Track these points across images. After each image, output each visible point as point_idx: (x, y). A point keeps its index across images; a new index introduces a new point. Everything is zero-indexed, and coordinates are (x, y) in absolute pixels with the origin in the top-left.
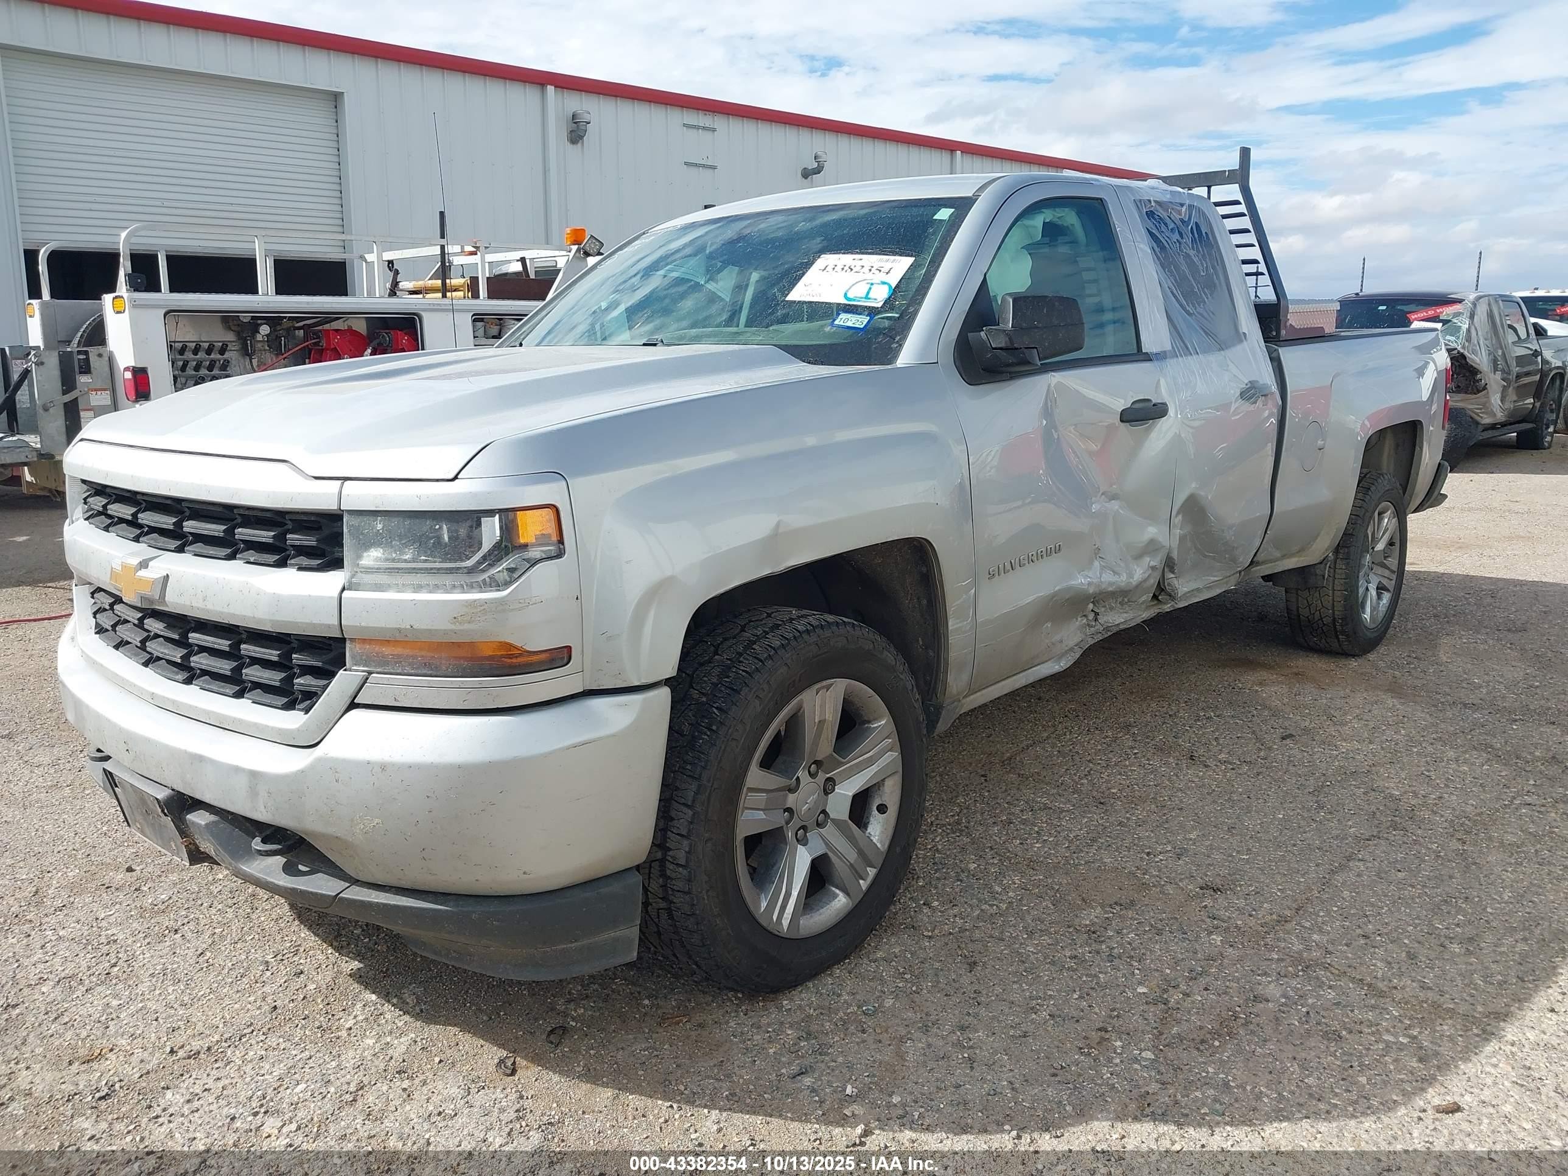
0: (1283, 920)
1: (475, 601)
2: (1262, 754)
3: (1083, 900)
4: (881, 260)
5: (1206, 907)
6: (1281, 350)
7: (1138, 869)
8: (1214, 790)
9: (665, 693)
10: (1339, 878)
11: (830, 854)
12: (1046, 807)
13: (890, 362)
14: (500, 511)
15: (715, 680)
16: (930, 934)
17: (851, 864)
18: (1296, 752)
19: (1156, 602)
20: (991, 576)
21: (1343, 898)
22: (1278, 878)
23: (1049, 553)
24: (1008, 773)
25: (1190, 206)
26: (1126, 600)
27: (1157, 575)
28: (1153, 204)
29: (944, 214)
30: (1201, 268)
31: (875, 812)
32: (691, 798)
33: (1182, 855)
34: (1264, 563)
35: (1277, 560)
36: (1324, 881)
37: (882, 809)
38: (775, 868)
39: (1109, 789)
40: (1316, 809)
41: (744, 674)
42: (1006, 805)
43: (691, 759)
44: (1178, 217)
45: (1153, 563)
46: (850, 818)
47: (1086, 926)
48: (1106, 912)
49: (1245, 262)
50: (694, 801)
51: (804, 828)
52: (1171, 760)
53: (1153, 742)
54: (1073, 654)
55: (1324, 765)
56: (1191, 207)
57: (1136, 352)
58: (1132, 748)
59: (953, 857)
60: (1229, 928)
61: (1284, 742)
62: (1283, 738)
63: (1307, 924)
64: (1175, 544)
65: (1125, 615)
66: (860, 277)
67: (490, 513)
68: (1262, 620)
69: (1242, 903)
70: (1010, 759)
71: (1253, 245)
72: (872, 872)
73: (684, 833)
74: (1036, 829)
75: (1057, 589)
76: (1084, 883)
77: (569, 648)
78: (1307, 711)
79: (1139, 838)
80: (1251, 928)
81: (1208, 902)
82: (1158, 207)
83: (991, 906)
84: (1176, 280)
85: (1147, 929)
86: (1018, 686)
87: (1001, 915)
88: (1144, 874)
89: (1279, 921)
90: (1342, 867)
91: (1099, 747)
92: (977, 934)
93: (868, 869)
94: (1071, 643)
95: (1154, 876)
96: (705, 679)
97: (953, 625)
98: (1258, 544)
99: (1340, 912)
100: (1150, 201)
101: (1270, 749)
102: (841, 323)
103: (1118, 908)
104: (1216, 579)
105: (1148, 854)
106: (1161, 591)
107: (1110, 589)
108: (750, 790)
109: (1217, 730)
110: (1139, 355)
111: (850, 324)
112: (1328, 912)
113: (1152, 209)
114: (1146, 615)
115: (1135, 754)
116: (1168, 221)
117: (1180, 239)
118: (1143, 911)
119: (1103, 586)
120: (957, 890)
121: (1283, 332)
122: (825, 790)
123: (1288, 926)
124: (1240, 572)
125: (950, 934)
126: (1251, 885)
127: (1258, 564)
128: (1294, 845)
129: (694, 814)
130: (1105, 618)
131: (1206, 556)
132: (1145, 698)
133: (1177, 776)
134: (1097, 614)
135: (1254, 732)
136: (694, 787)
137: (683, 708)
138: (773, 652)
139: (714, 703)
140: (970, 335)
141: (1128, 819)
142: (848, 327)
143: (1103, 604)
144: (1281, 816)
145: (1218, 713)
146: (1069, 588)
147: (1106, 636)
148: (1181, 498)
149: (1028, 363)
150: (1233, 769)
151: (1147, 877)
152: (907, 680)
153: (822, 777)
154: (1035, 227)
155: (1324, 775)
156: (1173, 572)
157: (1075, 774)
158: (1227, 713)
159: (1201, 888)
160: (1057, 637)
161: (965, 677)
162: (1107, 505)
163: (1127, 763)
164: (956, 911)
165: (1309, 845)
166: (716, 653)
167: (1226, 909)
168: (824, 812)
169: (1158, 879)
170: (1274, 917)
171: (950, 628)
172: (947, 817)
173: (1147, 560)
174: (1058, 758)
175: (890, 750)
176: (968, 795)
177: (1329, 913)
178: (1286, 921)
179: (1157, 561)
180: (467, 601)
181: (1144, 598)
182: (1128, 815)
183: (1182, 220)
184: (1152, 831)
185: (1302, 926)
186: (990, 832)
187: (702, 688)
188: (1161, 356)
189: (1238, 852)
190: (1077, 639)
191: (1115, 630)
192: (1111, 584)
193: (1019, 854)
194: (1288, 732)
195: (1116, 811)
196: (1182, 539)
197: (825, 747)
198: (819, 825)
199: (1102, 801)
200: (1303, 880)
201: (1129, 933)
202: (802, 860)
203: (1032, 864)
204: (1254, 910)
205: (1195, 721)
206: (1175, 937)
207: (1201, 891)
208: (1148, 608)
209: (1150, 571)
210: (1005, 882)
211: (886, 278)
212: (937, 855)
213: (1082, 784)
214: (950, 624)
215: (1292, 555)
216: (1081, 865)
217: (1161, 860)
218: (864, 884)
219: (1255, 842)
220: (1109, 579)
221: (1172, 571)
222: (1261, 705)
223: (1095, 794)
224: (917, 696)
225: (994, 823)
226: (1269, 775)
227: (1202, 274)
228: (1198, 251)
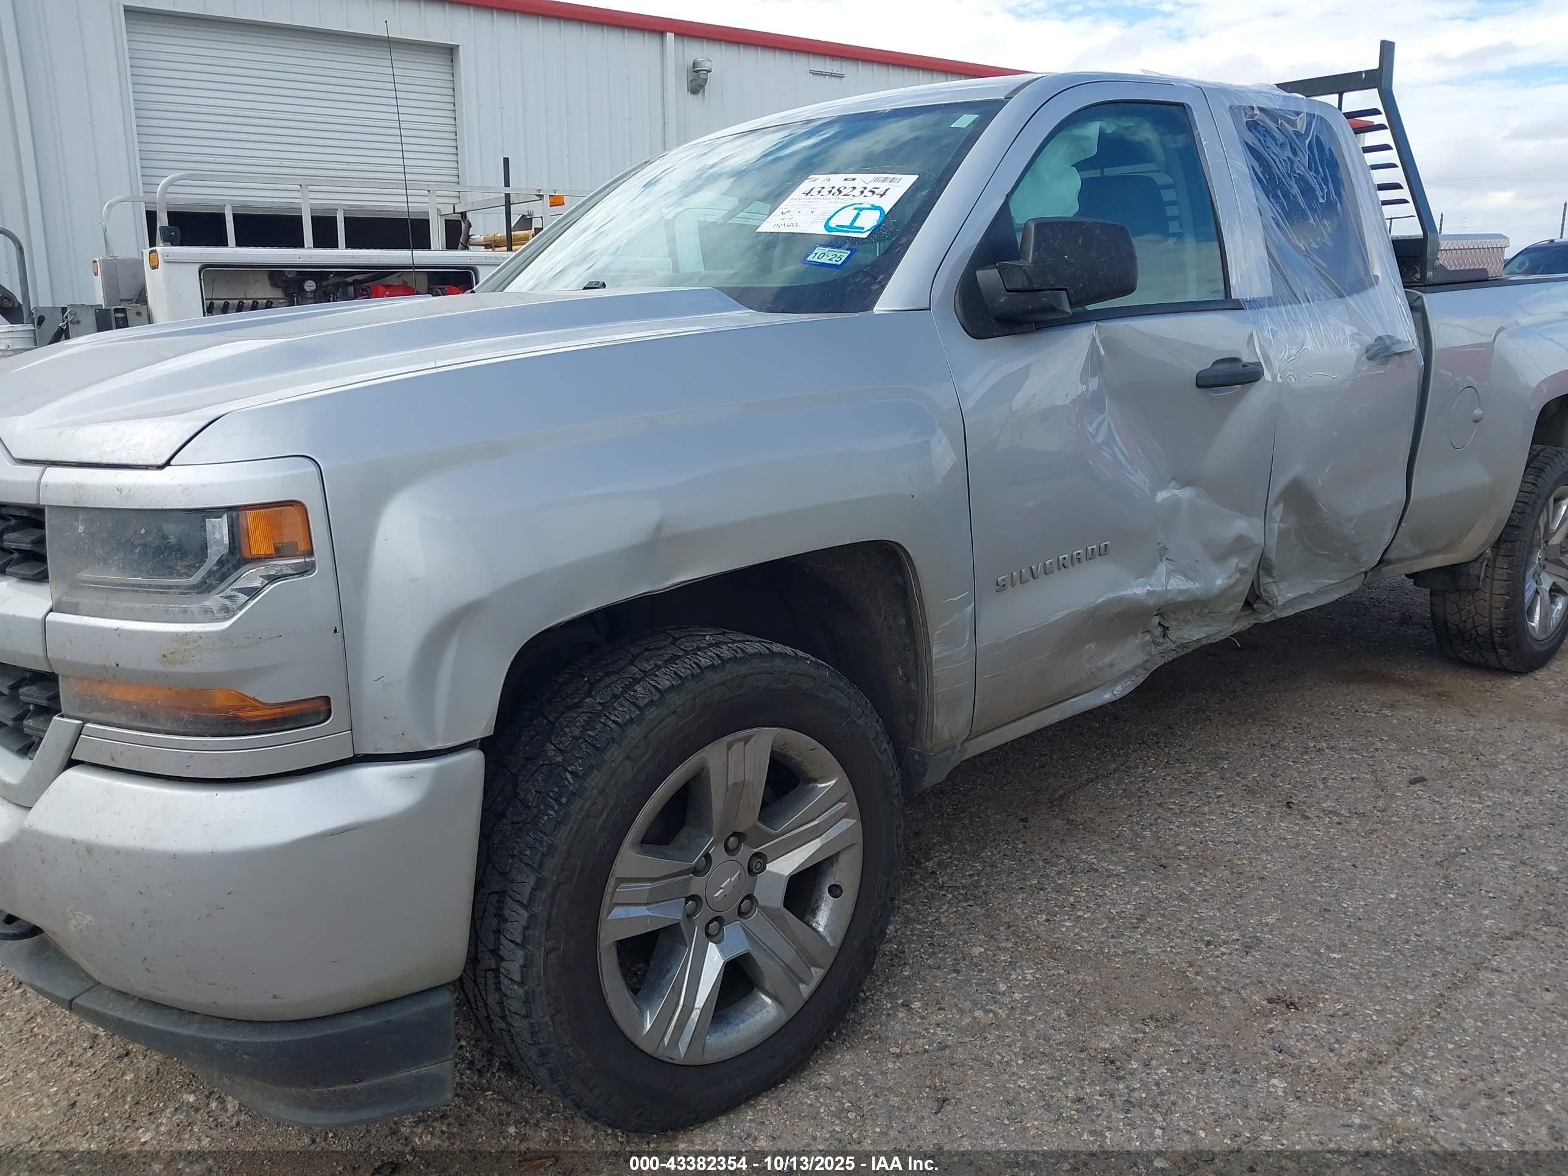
0: (1376, 1060)
1: (187, 634)
2: (1380, 803)
3: (1110, 1010)
4: (876, 180)
5: (1271, 1031)
6: (1426, 298)
7: (1191, 966)
8: (1310, 853)
9: (475, 758)
10: (1461, 998)
11: (755, 954)
12: (1092, 870)
13: (869, 306)
14: (229, 509)
15: (577, 733)
16: (898, 1051)
17: (786, 965)
18: (1424, 802)
19: (1249, 612)
20: (1001, 587)
21: (1464, 1030)
22: (1378, 991)
23: (1090, 556)
24: (1056, 817)
25: (1309, 115)
26: (1206, 611)
27: (1248, 580)
28: (1257, 112)
29: (965, 121)
30: (1319, 193)
31: (827, 895)
32: (527, 896)
33: (1252, 948)
34: (1400, 560)
35: (1415, 558)
36: (1440, 1000)
37: (835, 891)
38: (668, 976)
39: (1176, 845)
40: (1442, 888)
41: (613, 726)
42: (1041, 863)
43: (532, 842)
44: (1291, 129)
45: (1242, 566)
46: (785, 905)
47: (1105, 1050)
48: (1137, 1030)
49: (1382, 187)
50: (530, 899)
51: (719, 919)
52: (1262, 807)
53: (1243, 782)
54: (1134, 678)
55: (1460, 824)
56: (1311, 116)
57: (1221, 297)
58: (1217, 788)
59: (957, 934)
60: (1299, 1068)
61: (1412, 787)
62: (1413, 782)
63: (1409, 1070)
64: (1273, 542)
65: (1207, 629)
66: (850, 200)
67: (216, 512)
68: (1405, 623)
69: (1322, 1029)
70: (1062, 797)
71: (1394, 166)
72: (817, 973)
73: (518, 940)
74: (1072, 899)
75: (1098, 602)
76: (1117, 983)
77: (327, 700)
78: (1447, 745)
79: (1200, 920)
80: (1329, 1069)
81: (1275, 1024)
82: (1263, 115)
83: (987, 1012)
84: (1283, 209)
85: (1184, 1061)
86: (1048, 722)
87: (998, 1027)
88: (1197, 974)
89: (1371, 1063)
90: (1468, 980)
91: (1176, 786)
92: (960, 1055)
93: (813, 969)
94: (1127, 667)
95: (1210, 978)
96: (567, 730)
97: (936, 654)
98: (1387, 538)
99: (1458, 1052)
100: (1252, 108)
101: (1392, 796)
102: (816, 259)
103: (1152, 1025)
104: (1332, 582)
105: (1208, 944)
106: (1253, 600)
107: (1179, 599)
108: (621, 880)
109: (1328, 766)
110: (1227, 303)
111: (825, 260)
112: (1440, 1052)
113: (1256, 118)
114: (1237, 627)
115: (1219, 797)
116: (1277, 134)
117: (1292, 157)
118: (1185, 1032)
119: (1170, 596)
120: (949, 985)
121: (1430, 274)
122: (750, 870)
123: (1383, 1071)
124: (1366, 573)
125: (926, 1051)
126: (1338, 1001)
127: (1389, 563)
128: (1407, 942)
129: (529, 918)
130: (1178, 633)
131: (1317, 555)
132: (1246, 721)
133: (1266, 830)
134: (1165, 629)
135: (1374, 772)
136: (531, 881)
137: (534, 769)
138: (657, 696)
139: (570, 765)
140: (980, 274)
141: (1192, 890)
142: (823, 265)
143: (1174, 616)
144: (1393, 896)
145: (1332, 744)
146: (1120, 600)
147: (1182, 653)
148: (1281, 482)
149: (1053, 309)
150: (1339, 823)
151: (1199, 978)
152: (872, 725)
153: (745, 853)
154: (1086, 138)
155: (1459, 838)
156: (1271, 576)
157: (1137, 823)
158: (1345, 743)
159: (1270, 1001)
160: (1107, 660)
161: (962, 719)
162: (1177, 492)
163: (1206, 809)
164: (940, 1017)
165: (1427, 942)
166: (589, 695)
167: (1300, 1037)
168: (750, 897)
169: (1214, 983)
170: (1364, 1054)
171: (934, 658)
172: (964, 876)
173: (1234, 562)
174: (1121, 799)
175: (846, 816)
176: (997, 846)
177: (1442, 1054)
178: (1380, 1063)
179: (1247, 562)
180: (177, 634)
181: (1232, 608)
182: (1192, 884)
183: (1297, 133)
184: (1219, 909)
185: (1402, 1073)
186: (1012, 902)
187: (561, 742)
188: (1255, 304)
189: (1328, 948)
190: (1140, 658)
191: (1195, 646)
192: (1181, 592)
193: (1043, 935)
194: (1419, 774)
195: (1178, 878)
196: (1283, 535)
197: (748, 817)
198: (741, 914)
199: (1164, 862)
200: (1410, 997)
201: (1158, 1067)
202: (714, 961)
203: (1056, 951)
204: (1338, 1041)
205: (1302, 754)
206: (1222, 1077)
207: (1270, 1006)
208: (1238, 618)
209: (1238, 576)
210: (1014, 977)
211: (875, 200)
212: (937, 932)
213: (1144, 837)
214: (934, 651)
215: (1437, 552)
216: (1117, 955)
217: (1223, 954)
218: (806, 990)
219: (1353, 934)
220: (1178, 585)
221: (1269, 573)
222: (1388, 736)
223: (1156, 851)
224: (885, 746)
225: (1021, 888)
226: (1385, 835)
227: (1321, 201)
228: (1317, 172)
